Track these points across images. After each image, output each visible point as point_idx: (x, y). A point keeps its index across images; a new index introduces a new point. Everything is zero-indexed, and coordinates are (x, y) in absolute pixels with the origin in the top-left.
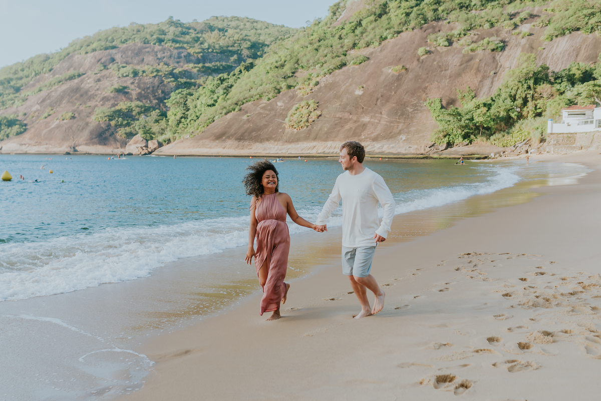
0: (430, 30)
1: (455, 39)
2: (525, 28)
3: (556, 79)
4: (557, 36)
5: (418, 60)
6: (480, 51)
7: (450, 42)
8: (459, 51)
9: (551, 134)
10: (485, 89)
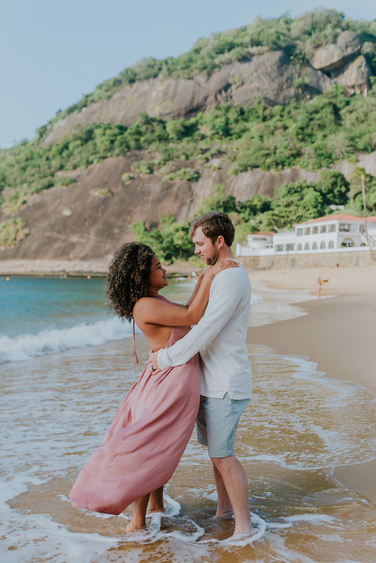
0: (133, 158)
1: (155, 168)
2: (215, 162)
3: (242, 208)
4: (241, 171)
5: (123, 184)
6: (177, 181)
7: (151, 171)
8: (160, 179)
9: (240, 256)
10: (183, 215)
